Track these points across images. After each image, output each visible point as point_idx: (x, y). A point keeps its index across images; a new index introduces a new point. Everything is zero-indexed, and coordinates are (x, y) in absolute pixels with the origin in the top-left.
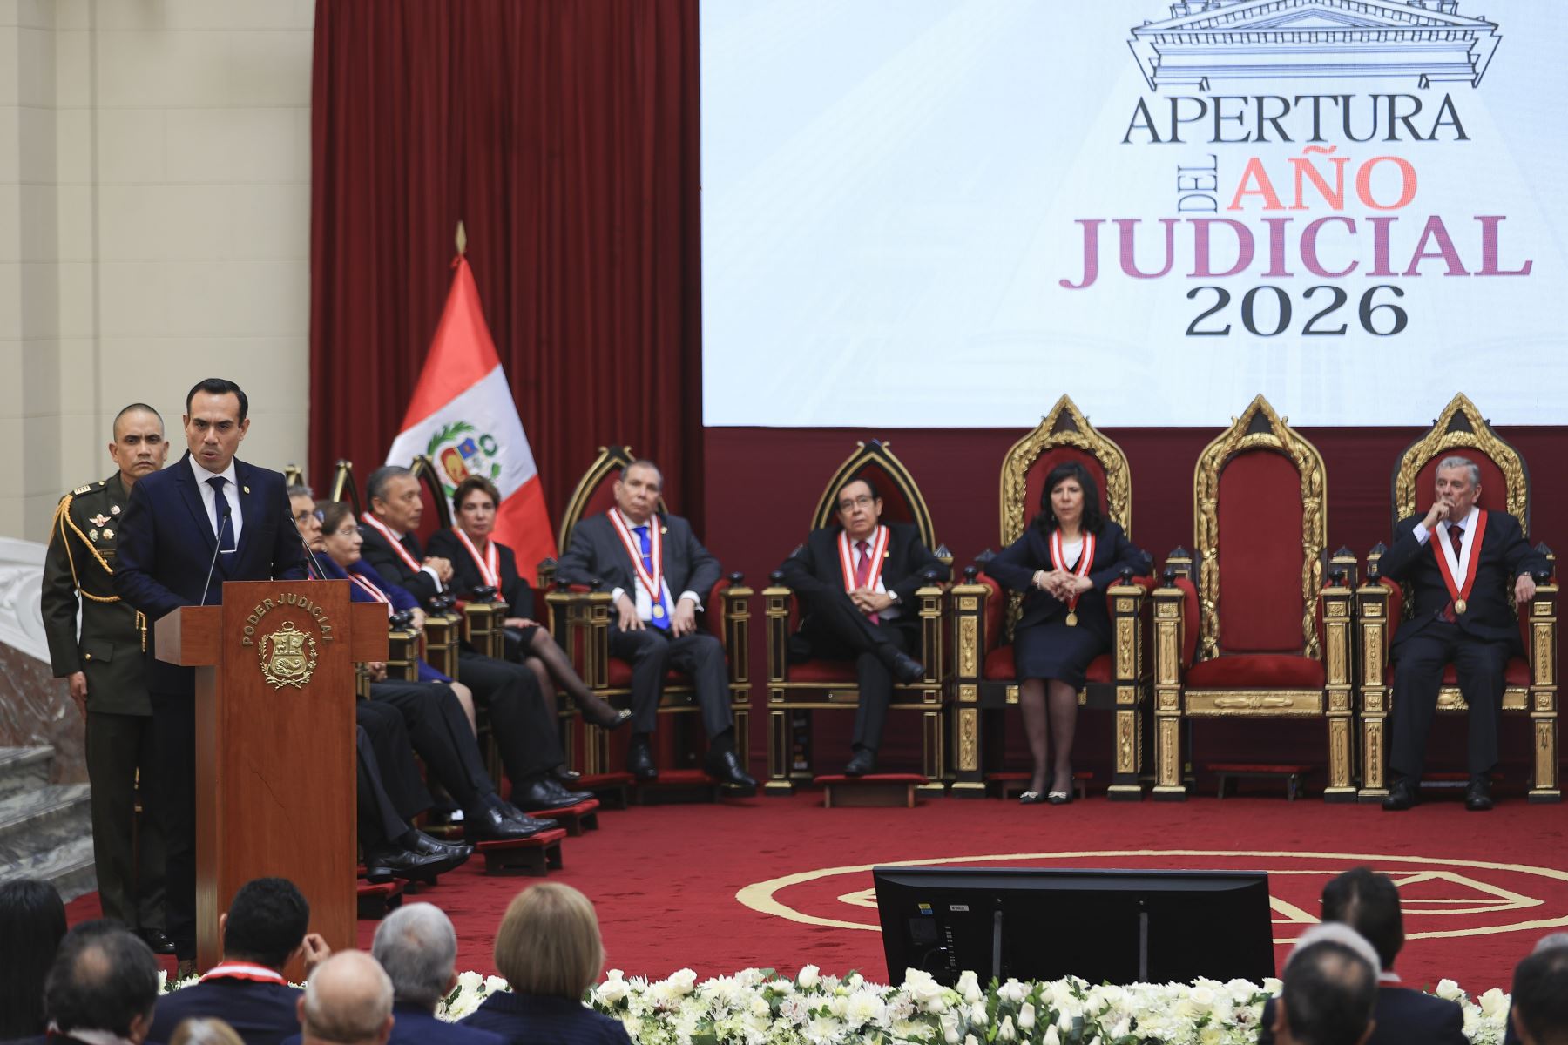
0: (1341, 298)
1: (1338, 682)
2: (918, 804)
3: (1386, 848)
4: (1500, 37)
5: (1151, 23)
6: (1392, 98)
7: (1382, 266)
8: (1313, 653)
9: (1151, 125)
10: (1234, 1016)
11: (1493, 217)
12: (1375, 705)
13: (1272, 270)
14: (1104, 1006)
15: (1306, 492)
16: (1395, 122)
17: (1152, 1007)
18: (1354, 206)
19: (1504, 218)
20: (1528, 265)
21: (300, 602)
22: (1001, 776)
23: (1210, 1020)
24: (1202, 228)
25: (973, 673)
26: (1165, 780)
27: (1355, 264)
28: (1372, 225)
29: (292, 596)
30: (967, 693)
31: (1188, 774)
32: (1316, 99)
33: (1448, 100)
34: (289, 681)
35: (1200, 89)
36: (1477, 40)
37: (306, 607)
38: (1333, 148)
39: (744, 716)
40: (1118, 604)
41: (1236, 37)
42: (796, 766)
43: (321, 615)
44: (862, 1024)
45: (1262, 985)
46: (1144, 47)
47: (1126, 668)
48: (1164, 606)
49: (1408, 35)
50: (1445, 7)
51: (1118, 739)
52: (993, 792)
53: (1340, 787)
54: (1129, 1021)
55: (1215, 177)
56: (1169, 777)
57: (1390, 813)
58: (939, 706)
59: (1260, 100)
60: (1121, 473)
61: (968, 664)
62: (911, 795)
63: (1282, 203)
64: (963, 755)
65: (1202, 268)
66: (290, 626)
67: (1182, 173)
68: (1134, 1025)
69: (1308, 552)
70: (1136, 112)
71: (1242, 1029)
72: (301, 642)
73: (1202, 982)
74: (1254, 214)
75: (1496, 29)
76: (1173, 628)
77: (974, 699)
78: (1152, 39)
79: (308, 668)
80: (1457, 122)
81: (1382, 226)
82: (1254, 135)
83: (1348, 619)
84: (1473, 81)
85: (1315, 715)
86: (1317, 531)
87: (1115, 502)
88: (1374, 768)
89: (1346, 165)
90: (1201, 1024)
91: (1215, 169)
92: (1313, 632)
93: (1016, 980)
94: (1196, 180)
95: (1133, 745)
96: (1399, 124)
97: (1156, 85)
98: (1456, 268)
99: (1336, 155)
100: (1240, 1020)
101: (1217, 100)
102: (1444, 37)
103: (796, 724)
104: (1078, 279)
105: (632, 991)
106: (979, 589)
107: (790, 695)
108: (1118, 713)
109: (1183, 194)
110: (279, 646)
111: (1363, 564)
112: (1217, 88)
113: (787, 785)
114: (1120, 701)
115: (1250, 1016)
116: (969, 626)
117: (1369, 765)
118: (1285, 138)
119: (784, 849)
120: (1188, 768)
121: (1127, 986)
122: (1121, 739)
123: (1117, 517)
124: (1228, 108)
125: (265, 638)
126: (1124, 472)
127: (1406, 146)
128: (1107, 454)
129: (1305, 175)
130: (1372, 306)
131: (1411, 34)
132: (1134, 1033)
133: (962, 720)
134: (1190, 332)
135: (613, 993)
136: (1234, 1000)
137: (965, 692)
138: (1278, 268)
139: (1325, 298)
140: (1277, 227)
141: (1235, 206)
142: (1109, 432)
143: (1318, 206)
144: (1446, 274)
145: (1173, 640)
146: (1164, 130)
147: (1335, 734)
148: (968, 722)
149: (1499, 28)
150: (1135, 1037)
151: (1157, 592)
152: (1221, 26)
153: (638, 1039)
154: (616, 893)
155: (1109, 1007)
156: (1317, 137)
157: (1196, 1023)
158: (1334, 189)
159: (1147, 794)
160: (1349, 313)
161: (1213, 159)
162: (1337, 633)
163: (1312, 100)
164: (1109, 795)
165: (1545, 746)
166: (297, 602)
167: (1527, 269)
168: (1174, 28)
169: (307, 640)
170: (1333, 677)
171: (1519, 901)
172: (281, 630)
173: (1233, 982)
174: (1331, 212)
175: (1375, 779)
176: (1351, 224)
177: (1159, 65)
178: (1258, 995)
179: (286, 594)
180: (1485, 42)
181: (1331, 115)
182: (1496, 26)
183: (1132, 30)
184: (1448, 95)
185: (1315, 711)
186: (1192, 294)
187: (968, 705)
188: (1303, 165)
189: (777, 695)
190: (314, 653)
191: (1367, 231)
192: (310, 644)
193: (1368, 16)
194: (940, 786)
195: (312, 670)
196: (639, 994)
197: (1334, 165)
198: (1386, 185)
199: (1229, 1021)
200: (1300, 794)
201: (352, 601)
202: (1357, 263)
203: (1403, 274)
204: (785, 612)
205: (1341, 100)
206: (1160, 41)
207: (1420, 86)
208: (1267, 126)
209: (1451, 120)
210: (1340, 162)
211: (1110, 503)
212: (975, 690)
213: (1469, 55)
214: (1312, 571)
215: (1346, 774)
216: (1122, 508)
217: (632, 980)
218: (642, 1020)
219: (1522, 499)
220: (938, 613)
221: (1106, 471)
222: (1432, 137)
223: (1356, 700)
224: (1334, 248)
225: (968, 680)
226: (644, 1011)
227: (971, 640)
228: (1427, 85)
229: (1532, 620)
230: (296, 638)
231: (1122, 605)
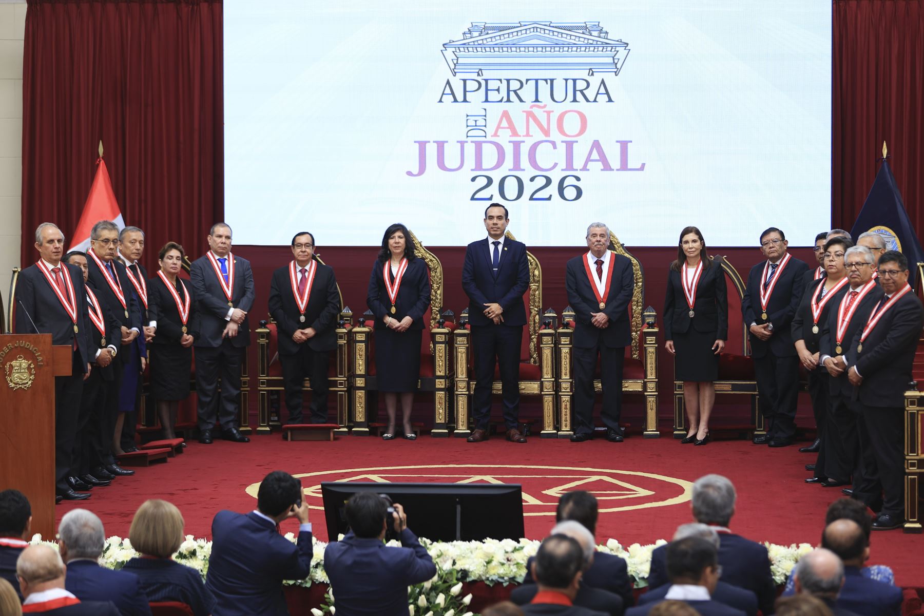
0: (549, 181)
1: (547, 376)
2: (335, 439)
3: (573, 463)
4: (629, 50)
5: (453, 42)
6: (575, 81)
7: (570, 165)
8: (535, 362)
9: (453, 93)
10: (505, 558)
11: (625, 141)
12: (566, 389)
13: (514, 167)
14: (439, 553)
15: (531, 280)
16: (577, 92)
17: (463, 553)
18: (555, 135)
19: (631, 142)
20: (643, 165)
21: (26, 346)
22: (377, 425)
23: (493, 560)
24: (479, 146)
25: (363, 372)
26: (461, 427)
27: (556, 165)
28: (564, 144)
29: (22, 342)
30: (360, 382)
31: (471, 423)
32: (537, 81)
33: (603, 82)
34: (20, 386)
35: (478, 76)
36: (618, 51)
37: (30, 348)
38: (545, 106)
39: (246, 393)
40: (437, 337)
41: (496, 49)
42: (272, 419)
43: (37, 352)
44: (316, 563)
45: (519, 542)
46: (449, 53)
47: (440, 370)
48: (460, 339)
49: (583, 49)
50: (601, 35)
51: (437, 405)
52: (373, 432)
53: (549, 430)
54: (452, 561)
55: (485, 120)
56: (462, 425)
57: (575, 443)
58: (345, 389)
59: (508, 81)
60: (438, 270)
61: (360, 367)
62: (332, 435)
63: (519, 133)
64: (357, 413)
65: (479, 165)
66: (21, 358)
67: (468, 118)
68: (454, 563)
69: (532, 311)
70: (445, 87)
71: (509, 565)
72: (26, 366)
73: (488, 540)
74: (505, 139)
75: (627, 46)
76: (464, 350)
77: (363, 385)
78: (454, 49)
79: (30, 379)
80: (607, 93)
81: (569, 146)
82: (505, 99)
83: (553, 345)
84: (616, 72)
85: (536, 394)
86: (537, 300)
87: (435, 285)
88: (566, 421)
89: (551, 114)
90: (488, 563)
91: (485, 116)
92: (535, 351)
93: (395, 540)
94: (476, 121)
95: (444, 409)
96: (578, 94)
97: (455, 73)
98: (607, 167)
99: (546, 109)
100: (508, 560)
101: (486, 81)
102: (601, 50)
103: (272, 397)
104: (416, 171)
105: (198, 546)
106: (366, 329)
107: (270, 383)
108: (437, 392)
109: (469, 128)
110: (16, 368)
111: (560, 317)
112: (487, 74)
113: (268, 429)
114: (437, 386)
115: (513, 558)
116: (361, 348)
117: (563, 419)
118: (521, 101)
119: (268, 464)
120: (472, 420)
121: (451, 543)
122: (438, 406)
123: (436, 293)
124: (492, 85)
125: (8, 364)
126: (440, 269)
127: (582, 105)
128: (431, 260)
129: (531, 119)
130: (564, 186)
131: (585, 48)
132: (455, 567)
133: (357, 396)
134: (473, 199)
135: (188, 548)
136: (505, 551)
137: (359, 382)
138: (517, 166)
139: (541, 182)
140: (517, 145)
141: (496, 135)
142: (431, 249)
143: (538, 135)
144: (602, 170)
145: (464, 356)
146: (460, 96)
147: (546, 403)
148: (360, 397)
149: (629, 46)
150: (454, 569)
151: (456, 332)
152: (488, 43)
153: (202, 571)
154: (184, 489)
155: (442, 554)
156: (537, 100)
157: (486, 562)
158: (545, 126)
159: (451, 433)
160: (553, 189)
161: (484, 110)
162: (547, 353)
163: (534, 81)
164: (432, 434)
165: (652, 409)
166: (25, 345)
167: (642, 168)
168: (464, 44)
169: (30, 365)
170: (545, 375)
171: (643, 492)
172: (17, 360)
173: (505, 541)
174: (544, 138)
175: (566, 426)
176: (554, 144)
177: (457, 63)
178: (517, 548)
179: (19, 341)
180: (622, 52)
181: (544, 88)
182: (627, 44)
183: (444, 45)
184: (603, 79)
185: (536, 392)
186: (473, 179)
187: (360, 388)
188: (530, 114)
189: (263, 383)
190: (33, 371)
191: (562, 148)
192: (31, 367)
193: (563, 39)
194: (346, 430)
195: (33, 380)
196: (202, 548)
197: (545, 114)
198: (572, 125)
199: (503, 561)
200: (528, 433)
201: (53, 344)
202: (557, 164)
203: (580, 170)
204: (267, 341)
205: (549, 82)
206: (458, 51)
207: (589, 75)
208: (512, 94)
209: (605, 92)
210: (549, 113)
211: (432, 286)
212: (364, 380)
213: (614, 59)
214: (534, 321)
215: (552, 424)
216: (438, 288)
217: (198, 540)
218: (203, 561)
219: (640, 284)
220: (345, 342)
221: (430, 269)
222: (595, 101)
223: (557, 386)
224: (545, 157)
225: (360, 376)
226: (205, 556)
227: (362, 355)
228: (592, 74)
229: (645, 346)
230: (24, 364)
231: (439, 338)
